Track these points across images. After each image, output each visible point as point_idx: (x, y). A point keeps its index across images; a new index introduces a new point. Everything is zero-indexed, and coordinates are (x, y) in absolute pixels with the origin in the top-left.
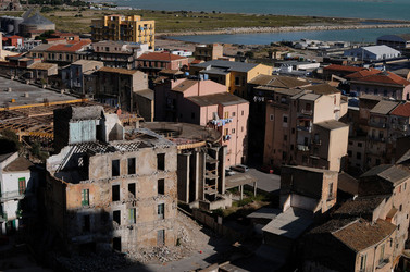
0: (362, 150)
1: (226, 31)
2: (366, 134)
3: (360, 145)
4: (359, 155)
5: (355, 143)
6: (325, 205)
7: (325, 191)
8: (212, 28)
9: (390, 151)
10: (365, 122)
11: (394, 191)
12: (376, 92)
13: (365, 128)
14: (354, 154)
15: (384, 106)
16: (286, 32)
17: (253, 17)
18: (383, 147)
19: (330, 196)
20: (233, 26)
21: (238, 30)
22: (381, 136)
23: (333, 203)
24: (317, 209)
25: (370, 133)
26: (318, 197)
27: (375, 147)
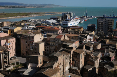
0: (49, 49)
1: (7, 18)
2: (49, 44)
3: (48, 47)
4: (48, 50)
5: (47, 47)
6: (40, 65)
7: (39, 61)
8: (3, 17)
9: (56, 48)
10: (49, 41)
11: (59, 59)
12: (51, 32)
13: (49, 43)
14: (47, 50)
15: (54, 36)
16: (25, 17)
17: (15, 14)
18: (54, 47)
19: (41, 62)
20: (9, 17)
21: (11, 18)
22: (53, 44)
23: (42, 64)
24: (38, 67)
25: (50, 44)
26: (38, 63)
27: (52, 47)
